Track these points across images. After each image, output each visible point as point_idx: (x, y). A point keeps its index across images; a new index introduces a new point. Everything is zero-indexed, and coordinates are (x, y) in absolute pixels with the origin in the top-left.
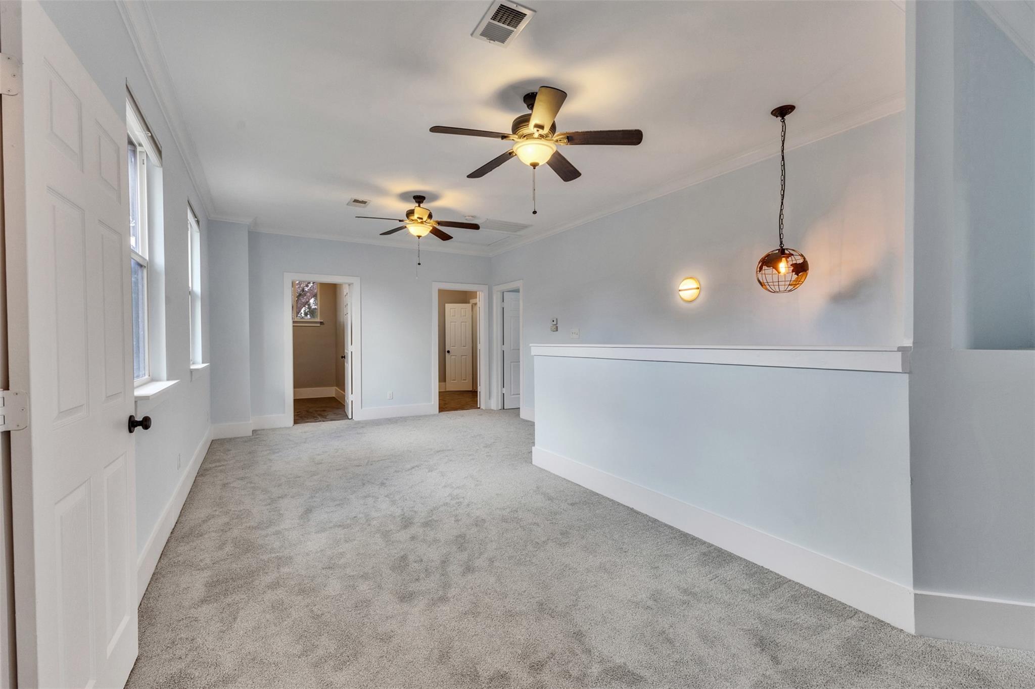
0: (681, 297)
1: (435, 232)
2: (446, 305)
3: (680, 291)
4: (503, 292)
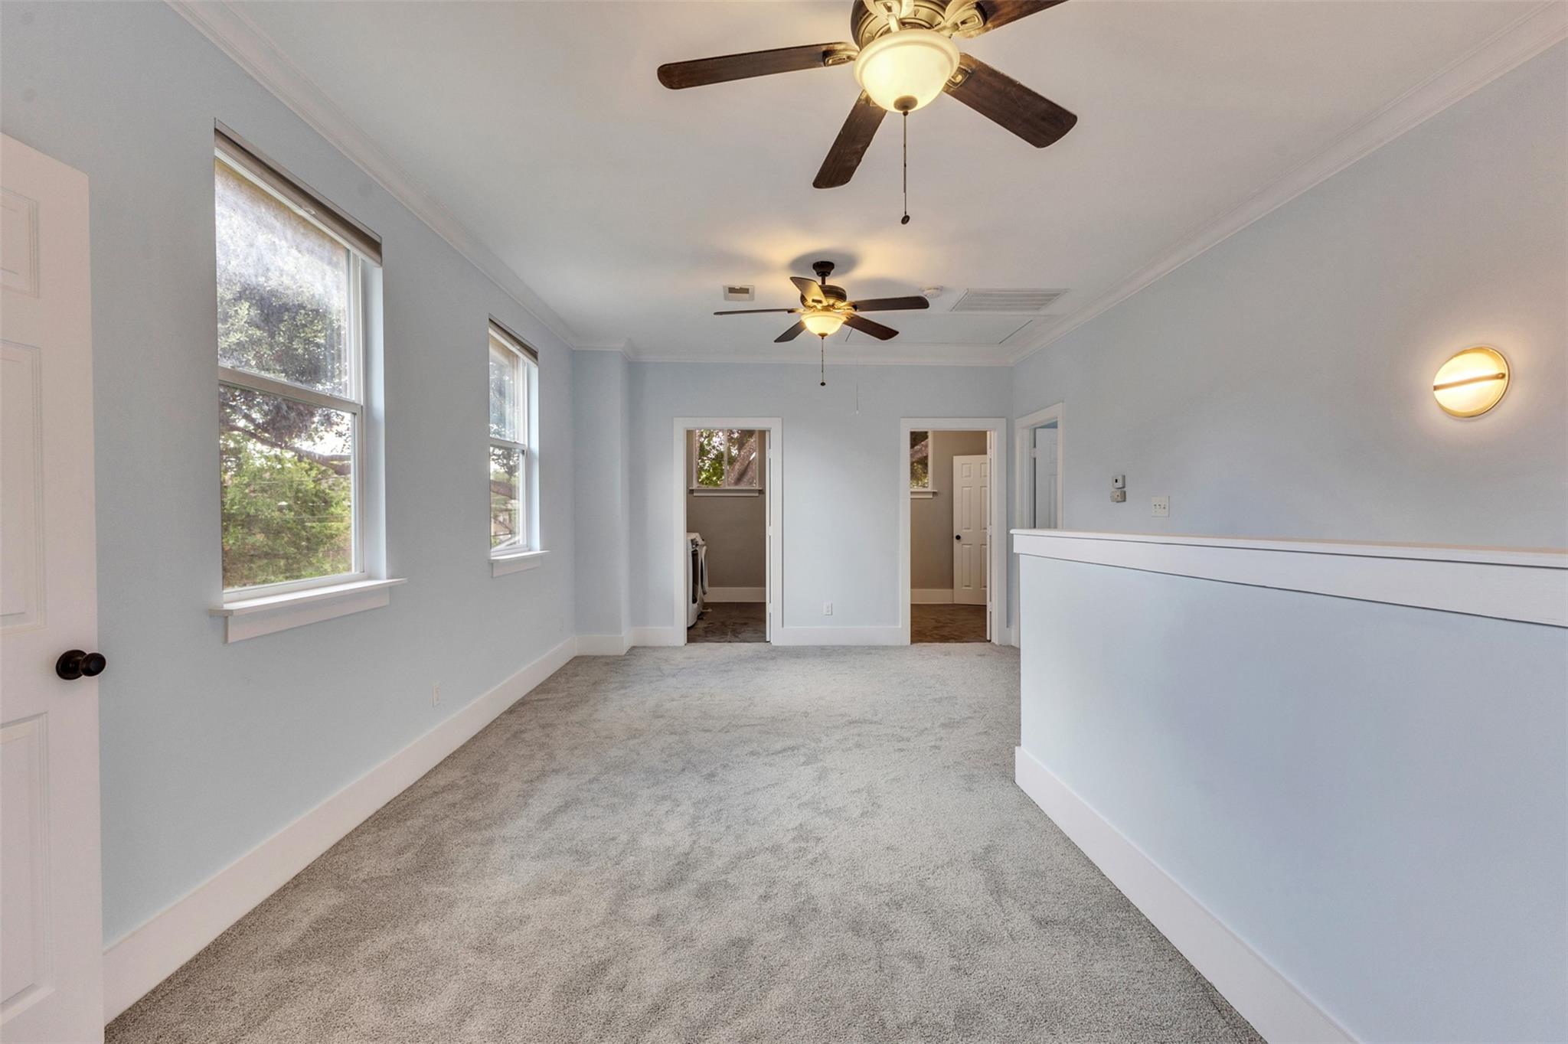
0: (1442, 408)
1: (855, 323)
2: (954, 457)
3: (1436, 388)
4: (1035, 429)
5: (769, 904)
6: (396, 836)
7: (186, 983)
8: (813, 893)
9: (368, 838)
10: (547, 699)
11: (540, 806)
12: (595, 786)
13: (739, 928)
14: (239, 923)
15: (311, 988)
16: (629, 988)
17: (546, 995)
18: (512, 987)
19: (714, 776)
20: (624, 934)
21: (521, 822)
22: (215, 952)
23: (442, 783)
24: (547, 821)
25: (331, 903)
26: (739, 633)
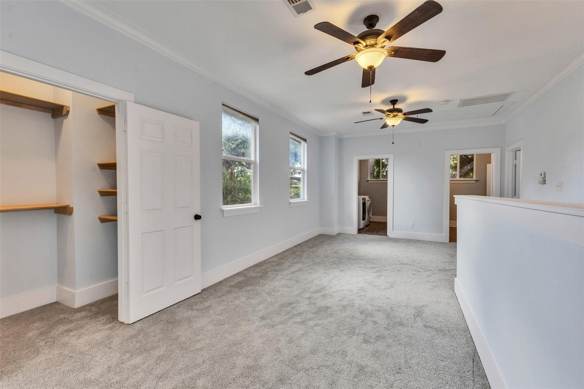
5: (341, 302)
6: (259, 269)
7: (215, 286)
8: (355, 303)
9: (253, 269)
10: (306, 245)
11: (292, 269)
12: (309, 267)
13: (329, 305)
14: (225, 279)
15: (235, 292)
16: (296, 308)
17: (277, 305)
18: (271, 302)
19: (343, 271)
20: (300, 299)
21: (287, 272)
22: (221, 283)
23: (272, 260)
24: (293, 273)
25: (242, 279)
26: (379, 232)
